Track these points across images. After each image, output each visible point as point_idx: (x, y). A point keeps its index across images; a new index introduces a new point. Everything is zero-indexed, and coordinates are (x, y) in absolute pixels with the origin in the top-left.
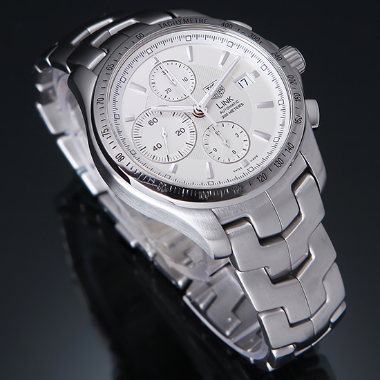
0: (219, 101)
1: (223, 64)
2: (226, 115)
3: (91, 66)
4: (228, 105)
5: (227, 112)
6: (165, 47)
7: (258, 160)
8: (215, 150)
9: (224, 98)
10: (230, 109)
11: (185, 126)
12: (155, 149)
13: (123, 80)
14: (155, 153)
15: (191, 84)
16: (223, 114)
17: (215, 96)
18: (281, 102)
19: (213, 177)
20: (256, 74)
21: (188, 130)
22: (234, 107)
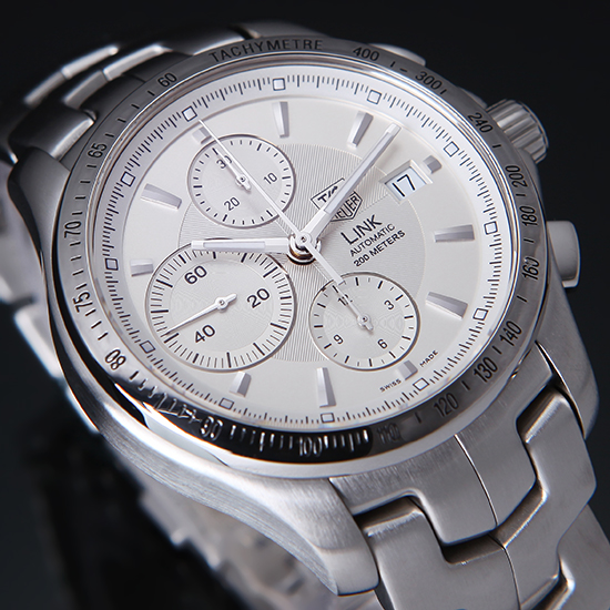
0: (348, 228)
1: (357, 141)
2: (365, 258)
3: (58, 149)
4: (369, 235)
5: (366, 251)
6: (225, 105)
7: (439, 363)
8: (339, 339)
9: (360, 220)
10: (374, 245)
11: (270, 284)
12: (199, 338)
13: (128, 179)
14: (200, 348)
15: (284, 188)
16: (357, 257)
17: (339, 216)
18: (491, 228)
19: (332, 403)
20: (434, 166)
21: (275, 295)
22: (383, 239)
